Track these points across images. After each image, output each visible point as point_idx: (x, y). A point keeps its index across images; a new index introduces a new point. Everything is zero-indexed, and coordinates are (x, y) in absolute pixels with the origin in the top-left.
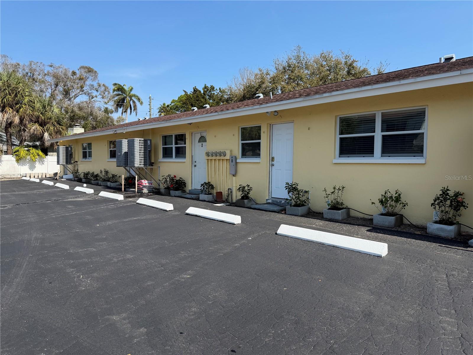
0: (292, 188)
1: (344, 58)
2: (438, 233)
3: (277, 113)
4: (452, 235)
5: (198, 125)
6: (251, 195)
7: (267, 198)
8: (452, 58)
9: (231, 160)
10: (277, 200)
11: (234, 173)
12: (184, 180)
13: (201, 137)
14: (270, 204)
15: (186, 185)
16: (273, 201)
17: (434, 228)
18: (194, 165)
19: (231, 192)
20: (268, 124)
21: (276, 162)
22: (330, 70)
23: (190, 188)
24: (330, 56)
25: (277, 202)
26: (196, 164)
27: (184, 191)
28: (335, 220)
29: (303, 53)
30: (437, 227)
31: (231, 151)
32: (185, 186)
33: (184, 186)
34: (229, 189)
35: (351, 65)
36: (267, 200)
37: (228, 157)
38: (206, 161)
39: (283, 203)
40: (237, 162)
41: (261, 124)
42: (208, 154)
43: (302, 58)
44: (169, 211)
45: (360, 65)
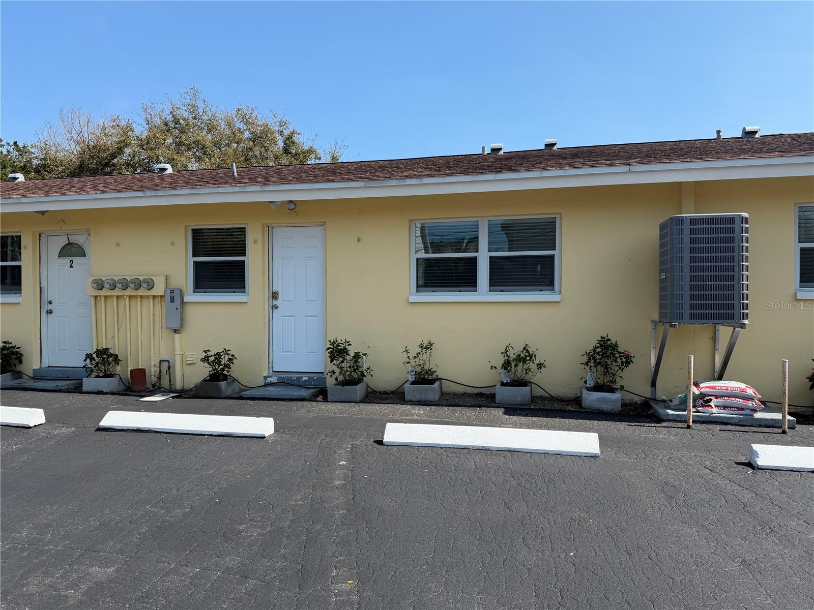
0: (337, 352)
1: (278, 124)
2: (599, 406)
3: (295, 204)
4: (617, 407)
5: (62, 217)
6: (236, 371)
7: (265, 374)
8: (500, 149)
9: (168, 298)
10: (290, 375)
11: (176, 325)
12: (18, 348)
13: (70, 244)
14: (275, 386)
15: (23, 358)
16: (280, 378)
17: (592, 399)
18: (46, 308)
19: (169, 368)
20: (263, 224)
21: (283, 301)
22: (254, 142)
23: (36, 366)
24: (254, 116)
25: (291, 379)
26: (50, 307)
27: (18, 375)
28: (429, 401)
29: (203, 102)
30: (596, 397)
31: (167, 278)
32: (21, 362)
33: (16, 362)
34: (161, 361)
35: (289, 138)
36: (266, 378)
37: (159, 290)
38: (93, 299)
39: (306, 380)
40: (184, 301)
41: (246, 224)
42: (100, 285)
43: (200, 110)
44: (35, 426)
45: (304, 141)
